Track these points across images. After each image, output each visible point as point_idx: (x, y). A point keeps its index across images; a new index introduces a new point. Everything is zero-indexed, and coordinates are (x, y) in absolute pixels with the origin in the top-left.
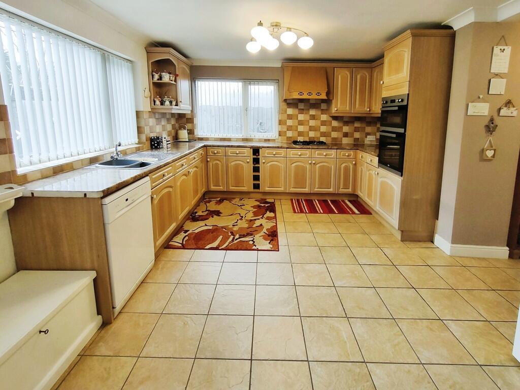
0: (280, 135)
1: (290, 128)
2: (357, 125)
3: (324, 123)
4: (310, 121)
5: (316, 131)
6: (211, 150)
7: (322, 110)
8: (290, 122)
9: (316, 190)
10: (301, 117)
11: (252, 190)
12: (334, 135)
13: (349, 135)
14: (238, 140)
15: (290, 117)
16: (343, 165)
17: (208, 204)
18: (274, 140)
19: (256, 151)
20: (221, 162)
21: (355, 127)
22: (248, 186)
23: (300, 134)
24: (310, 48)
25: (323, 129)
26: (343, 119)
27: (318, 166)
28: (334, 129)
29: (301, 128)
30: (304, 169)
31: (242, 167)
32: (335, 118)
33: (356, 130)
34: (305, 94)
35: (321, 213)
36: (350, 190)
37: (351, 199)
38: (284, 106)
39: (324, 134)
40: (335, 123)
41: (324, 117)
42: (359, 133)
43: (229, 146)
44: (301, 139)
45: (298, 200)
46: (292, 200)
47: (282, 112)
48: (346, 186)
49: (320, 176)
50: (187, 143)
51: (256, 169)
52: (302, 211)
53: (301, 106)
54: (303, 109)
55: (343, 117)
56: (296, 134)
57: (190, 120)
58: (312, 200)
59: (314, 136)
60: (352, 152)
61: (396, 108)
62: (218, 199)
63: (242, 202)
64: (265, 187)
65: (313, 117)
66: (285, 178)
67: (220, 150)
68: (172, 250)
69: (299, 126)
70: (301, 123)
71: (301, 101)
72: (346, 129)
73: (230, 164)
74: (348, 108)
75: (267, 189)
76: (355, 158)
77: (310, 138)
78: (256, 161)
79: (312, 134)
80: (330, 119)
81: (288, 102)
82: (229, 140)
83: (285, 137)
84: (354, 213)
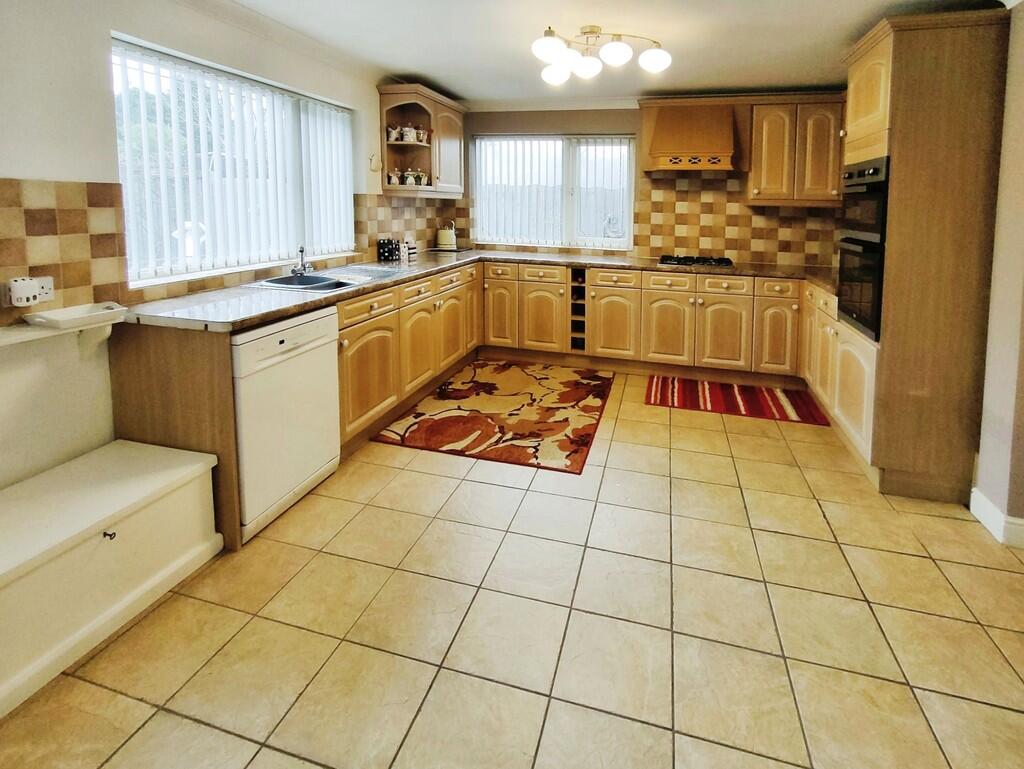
0: (636, 244)
1: (656, 230)
2: (813, 225)
3: (733, 221)
4: (702, 215)
5: (716, 236)
6: (491, 269)
7: (730, 193)
8: (657, 218)
9: (706, 360)
10: (682, 207)
11: (567, 348)
12: (758, 245)
13: (793, 248)
14: (550, 250)
15: (657, 207)
16: (770, 311)
17: (478, 371)
18: (622, 254)
19: (578, 273)
20: (510, 292)
21: (808, 231)
22: (560, 342)
23: (681, 242)
24: (666, 70)
25: (732, 232)
26: (778, 213)
27: (710, 309)
28: (758, 234)
29: (681, 231)
30: (678, 315)
31: (549, 302)
32: (759, 210)
33: (812, 236)
34: (685, 160)
35: (706, 410)
36: (786, 368)
37: (791, 387)
38: (646, 184)
39: (732, 244)
40: (759, 222)
41: (734, 208)
42: (817, 243)
43: (525, 262)
44: (680, 252)
45: (665, 380)
46: (651, 378)
47: (641, 196)
48: (776, 357)
49: (716, 332)
50: (455, 254)
51: (578, 310)
52: (663, 402)
53: (683, 185)
54: (687, 192)
55: (777, 208)
56: (670, 242)
57: (464, 212)
58: (696, 382)
59: (710, 247)
60: (790, 284)
61: (864, 189)
62: (502, 363)
63: (545, 372)
64: (596, 346)
65: (709, 208)
66: (638, 331)
67: (508, 268)
68: (381, 444)
69: (677, 226)
70: (682, 219)
71: (683, 174)
72: (785, 234)
73: (526, 297)
74: (785, 190)
75: (600, 351)
76: (799, 298)
77: (701, 251)
78: (578, 293)
79: (706, 243)
80: (749, 212)
81: (654, 176)
82: (534, 250)
83: (648, 248)
84: (785, 417)
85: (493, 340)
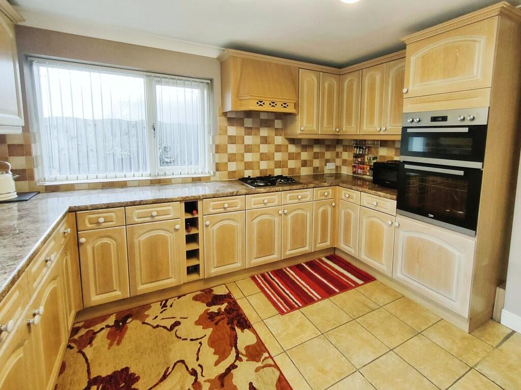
0: (217, 170)
1: (232, 158)
2: (316, 149)
3: (278, 148)
4: (261, 145)
5: (269, 160)
7: (276, 129)
8: (232, 149)
9: (288, 253)
10: (249, 140)
11: (185, 278)
12: (292, 164)
13: (308, 163)
14: (141, 184)
15: (232, 140)
16: (321, 210)
18: (207, 179)
19: (191, 206)
20: (115, 240)
21: (315, 153)
22: (176, 274)
23: (248, 166)
25: (278, 156)
26: (301, 143)
28: (292, 157)
29: (249, 157)
30: (271, 223)
31: (164, 240)
32: (293, 141)
33: (316, 156)
34: (267, 103)
35: (319, 300)
36: (328, 244)
38: (223, 122)
39: (279, 165)
40: (292, 149)
41: (279, 140)
42: (318, 160)
43: (133, 204)
44: (248, 174)
45: (265, 277)
46: (254, 278)
47: (219, 131)
48: (323, 238)
49: (293, 231)
51: (192, 239)
52: (290, 305)
53: (248, 122)
54: (251, 128)
55: (300, 140)
56: (241, 166)
57: (21, 149)
59: (266, 168)
60: (330, 190)
65: (265, 140)
67: (112, 214)
69: (245, 154)
70: (248, 149)
71: (249, 114)
72: (305, 156)
73: (136, 241)
74: (315, 128)
75: (214, 271)
76: (334, 198)
77: (261, 171)
78: (191, 223)
79: (264, 165)
80: (286, 142)
81: (229, 116)
82: (123, 185)
83: (226, 173)
84: (357, 285)
85: (96, 299)
